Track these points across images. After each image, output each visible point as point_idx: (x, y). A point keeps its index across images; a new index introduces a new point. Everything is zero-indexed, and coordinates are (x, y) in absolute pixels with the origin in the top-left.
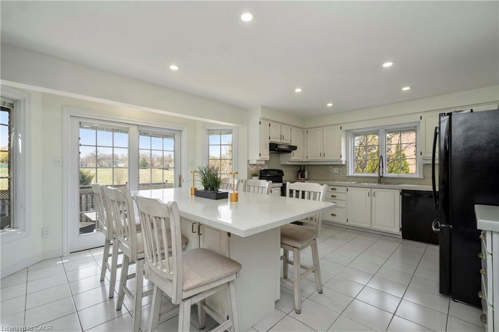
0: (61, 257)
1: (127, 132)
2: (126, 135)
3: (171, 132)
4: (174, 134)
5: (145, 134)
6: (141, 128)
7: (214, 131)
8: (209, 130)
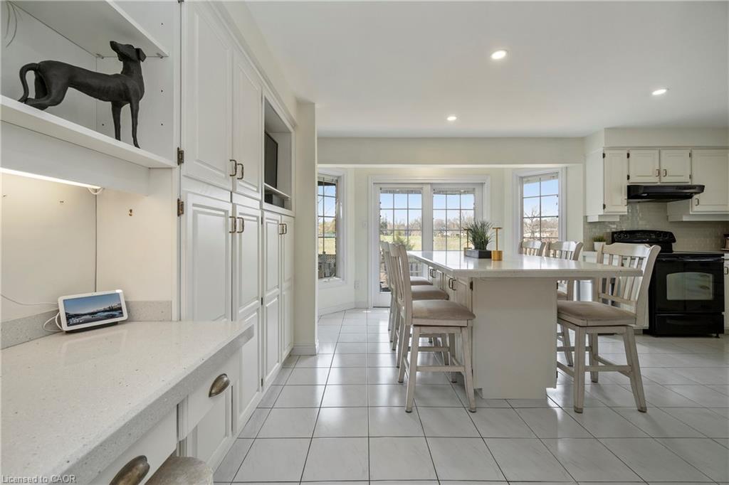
0: (367, 309)
1: (420, 193)
2: (420, 196)
3: (472, 187)
4: (474, 189)
5: (439, 192)
6: (434, 187)
7: (529, 179)
8: (522, 178)
